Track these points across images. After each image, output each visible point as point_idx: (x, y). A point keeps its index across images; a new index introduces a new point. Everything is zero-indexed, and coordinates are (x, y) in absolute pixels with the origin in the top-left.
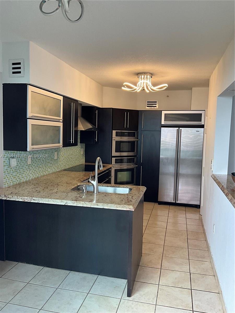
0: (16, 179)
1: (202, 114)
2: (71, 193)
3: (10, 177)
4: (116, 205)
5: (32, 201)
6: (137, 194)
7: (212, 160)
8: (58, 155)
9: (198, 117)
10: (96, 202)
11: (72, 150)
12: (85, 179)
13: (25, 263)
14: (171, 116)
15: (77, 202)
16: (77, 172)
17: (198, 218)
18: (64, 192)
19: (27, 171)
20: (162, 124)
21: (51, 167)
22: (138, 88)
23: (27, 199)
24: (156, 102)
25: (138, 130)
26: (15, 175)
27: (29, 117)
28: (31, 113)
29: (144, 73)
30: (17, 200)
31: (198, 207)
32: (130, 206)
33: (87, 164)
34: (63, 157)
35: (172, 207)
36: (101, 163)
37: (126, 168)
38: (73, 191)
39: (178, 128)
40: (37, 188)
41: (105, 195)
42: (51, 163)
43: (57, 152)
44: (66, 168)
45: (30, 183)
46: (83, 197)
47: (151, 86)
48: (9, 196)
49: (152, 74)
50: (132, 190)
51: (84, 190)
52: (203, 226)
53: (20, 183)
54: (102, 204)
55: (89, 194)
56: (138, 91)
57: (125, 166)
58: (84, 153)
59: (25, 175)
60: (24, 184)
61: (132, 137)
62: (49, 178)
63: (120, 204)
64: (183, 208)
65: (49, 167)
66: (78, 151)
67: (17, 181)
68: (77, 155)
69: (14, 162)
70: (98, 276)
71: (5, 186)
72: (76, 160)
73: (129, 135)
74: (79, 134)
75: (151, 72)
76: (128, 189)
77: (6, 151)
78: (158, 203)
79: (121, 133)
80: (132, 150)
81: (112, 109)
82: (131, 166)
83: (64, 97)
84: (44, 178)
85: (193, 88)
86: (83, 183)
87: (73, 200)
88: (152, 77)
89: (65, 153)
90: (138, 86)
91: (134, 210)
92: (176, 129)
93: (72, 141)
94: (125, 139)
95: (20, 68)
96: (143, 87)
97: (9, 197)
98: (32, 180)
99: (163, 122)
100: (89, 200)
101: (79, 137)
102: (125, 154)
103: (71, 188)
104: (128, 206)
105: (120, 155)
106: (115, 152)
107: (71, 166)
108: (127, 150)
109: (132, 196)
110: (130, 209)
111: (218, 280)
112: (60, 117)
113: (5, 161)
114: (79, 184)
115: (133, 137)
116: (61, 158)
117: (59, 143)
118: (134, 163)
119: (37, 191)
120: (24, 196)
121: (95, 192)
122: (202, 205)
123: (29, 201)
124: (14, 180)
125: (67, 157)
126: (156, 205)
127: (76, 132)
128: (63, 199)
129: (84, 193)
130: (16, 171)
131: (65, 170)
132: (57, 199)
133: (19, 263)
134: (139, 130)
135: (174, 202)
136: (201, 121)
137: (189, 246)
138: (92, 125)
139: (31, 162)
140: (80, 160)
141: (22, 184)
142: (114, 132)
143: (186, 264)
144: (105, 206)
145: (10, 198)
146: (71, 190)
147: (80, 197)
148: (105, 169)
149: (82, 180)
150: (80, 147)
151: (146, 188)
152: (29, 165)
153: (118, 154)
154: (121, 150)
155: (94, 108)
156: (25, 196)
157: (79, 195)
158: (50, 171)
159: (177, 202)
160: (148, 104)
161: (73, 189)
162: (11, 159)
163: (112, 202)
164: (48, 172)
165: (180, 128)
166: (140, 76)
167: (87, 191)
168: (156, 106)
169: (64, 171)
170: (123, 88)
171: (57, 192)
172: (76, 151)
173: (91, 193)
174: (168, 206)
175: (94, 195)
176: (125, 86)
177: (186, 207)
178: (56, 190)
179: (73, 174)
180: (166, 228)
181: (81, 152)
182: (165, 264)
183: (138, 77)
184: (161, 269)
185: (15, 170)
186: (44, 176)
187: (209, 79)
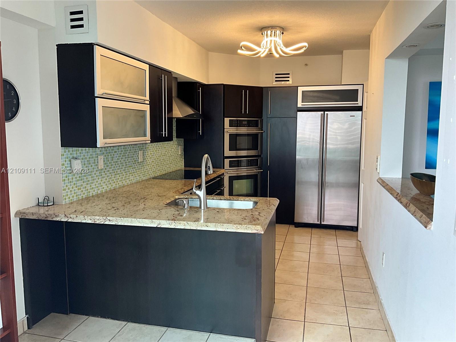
0: (82, 191)
1: (358, 90)
2: (166, 210)
3: (73, 188)
4: (236, 226)
5: (107, 223)
6: (266, 210)
7: (377, 156)
8: (143, 155)
9: (352, 95)
10: (204, 222)
11: (165, 148)
12: (186, 190)
13: (99, 318)
14: (311, 94)
15: (175, 222)
16: (173, 180)
17: (354, 245)
18: (154, 208)
19: (99, 179)
20: (298, 106)
21: (134, 173)
22: (262, 51)
23: (99, 220)
24: (289, 74)
25: (262, 117)
26: (80, 185)
27: (98, 95)
28: (101, 89)
29: (272, 27)
30: (84, 221)
31: (354, 229)
32: (257, 226)
33: (188, 169)
34: (151, 158)
35: (315, 231)
36: (210, 164)
37: (245, 174)
38: (169, 207)
39: (322, 112)
40: (113, 204)
41: (218, 212)
42: (135, 168)
43: (142, 152)
44: (156, 176)
45: (104, 197)
46: (185, 215)
47: (282, 47)
48: (71, 216)
49: (283, 29)
50: (258, 204)
51: (185, 204)
52: (364, 257)
53: (88, 198)
54: (214, 224)
55: (193, 211)
56: (262, 56)
57: (244, 171)
58: (182, 154)
59: (96, 185)
60: (94, 198)
61: (253, 127)
62: (131, 189)
63: (241, 223)
64: (333, 232)
65: (130, 173)
66: (174, 150)
67: (84, 194)
68: (172, 156)
69: (77, 165)
70: (210, 334)
71: (66, 202)
72: (171, 163)
73: (249, 124)
74: (174, 124)
75: (282, 25)
76: (252, 202)
77: (65, 149)
78: (294, 226)
79: (237, 122)
80: (254, 147)
81: (222, 85)
82: (253, 171)
83: (151, 66)
84: (124, 189)
85: (344, 51)
86: (183, 195)
87: (169, 220)
88: (283, 33)
89: (155, 153)
90: (263, 47)
91: (263, 233)
92: (320, 113)
93: (165, 133)
94: (243, 130)
95: (81, 19)
96: (269, 48)
97: (71, 218)
98: (106, 192)
99: (300, 104)
100: (194, 220)
101: (174, 128)
102: (243, 153)
103: (166, 203)
104: (254, 226)
105: (236, 154)
106: (229, 151)
107: (164, 173)
108: (246, 148)
109: (259, 213)
110: (257, 230)
111: (393, 337)
112: (146, 97)
113: (64, 164)
114: (177, 197)
115: (256, 128)
116: (149, 161)
117: (145, 135)
118: (257, 167)
119: (114, 208)
120: (94, 216)
121: (202, 208)
122: (361, 227)
123: (102, 223)
124: (79, 192)
125: (158, 159)
126: (292, 228)
127: (170, 119)
128: (155, 218)
129: (185, 209)
130: (82, 179)
131: (155, 178)
132: (145, 218)
133: (90, 317)
134: (264, 117)
135: (319, 223)
136: (357, 101)
137: (344, 286)
138: (194, 110)
139: (103, 165)
140: (177, 163)
141: (91, 198)
142: (227, 120)
143: (341, 313)
144: (219, 227)
145: (73, 219)
146: (166, 205)
147: (180, 214)
148: (215, 175)
149: (182, 191)
150: (176, 144)
151: (279, 200)
152: (101, 170)
153: (233, 153)
154: (238, 147)
155: (196, 85)
156: (96, 216)
157: (178, 212)
158: (133, 179)
159: (322, 223)
160: (276, 78)
161: (169, 204)
162: (73, 160)
163: (229, 222)
164: (129, 181)
165: (326, 113)
166: (266, 32)
167: (190, 207)
168: (289, 81)
169: (154, 180)
170: (239, 51)
171: (144, 208)
172: (171, 151)
173: (196, 209)
174: (309, 230)
175: (201, 212)
176: (243, 48)
177: (336, 230)
178: (142, 206)
179: (168, 183)
180: (309, 262)
181: (178, 151)
182: (310, 314)
183: (262, 34)
184: (305, 322)
185: (80, 177)
186: (124, 187)
187: (370, 35)
